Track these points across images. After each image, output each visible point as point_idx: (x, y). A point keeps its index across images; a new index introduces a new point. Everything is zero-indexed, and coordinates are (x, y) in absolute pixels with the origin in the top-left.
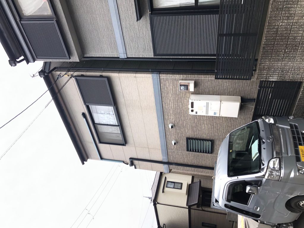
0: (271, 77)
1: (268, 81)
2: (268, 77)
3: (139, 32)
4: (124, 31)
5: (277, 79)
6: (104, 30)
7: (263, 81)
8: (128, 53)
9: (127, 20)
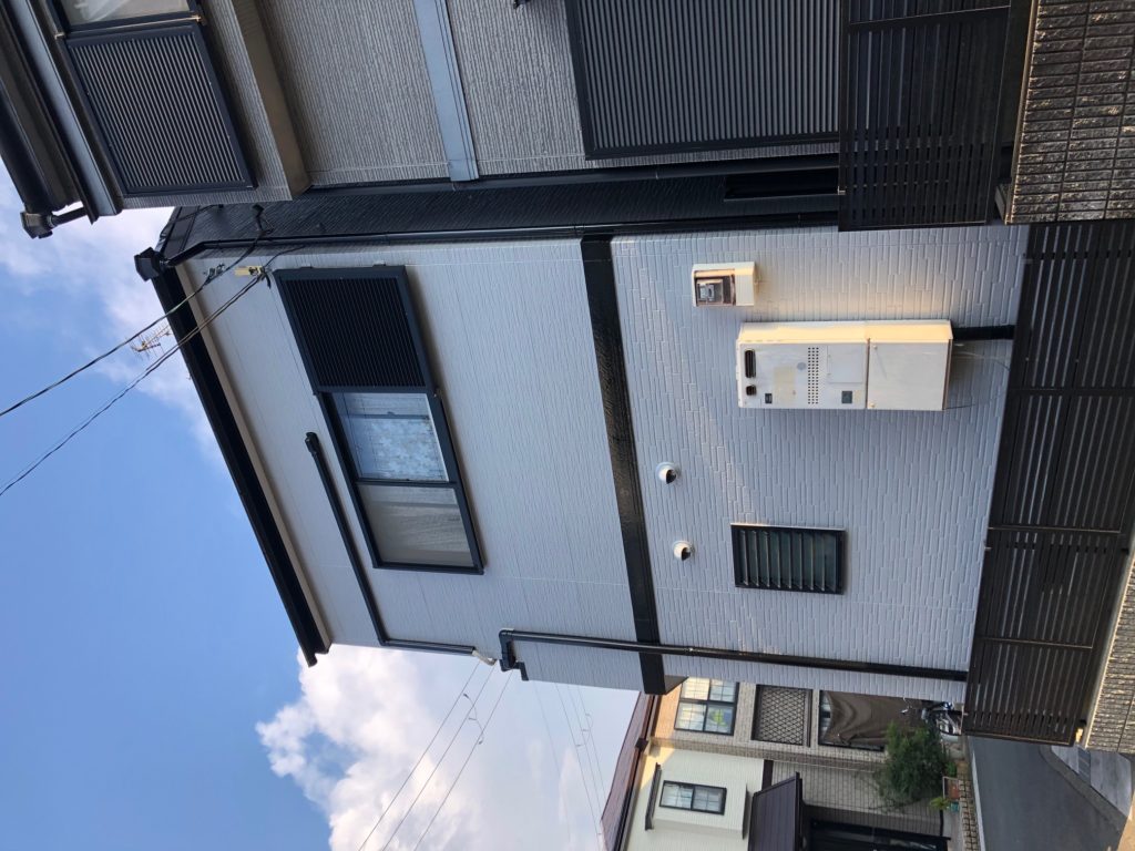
0: (1077, 201)
1: (1065, 224)
2: (1064, 201)
3: (527, 61)
4: (467, 65)
5: (1105, 209)
6: (390, 63)
7: (1044, 223)
8: (484, 159)
9: (478, 15)
